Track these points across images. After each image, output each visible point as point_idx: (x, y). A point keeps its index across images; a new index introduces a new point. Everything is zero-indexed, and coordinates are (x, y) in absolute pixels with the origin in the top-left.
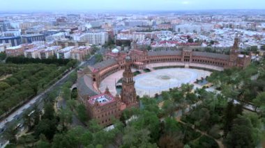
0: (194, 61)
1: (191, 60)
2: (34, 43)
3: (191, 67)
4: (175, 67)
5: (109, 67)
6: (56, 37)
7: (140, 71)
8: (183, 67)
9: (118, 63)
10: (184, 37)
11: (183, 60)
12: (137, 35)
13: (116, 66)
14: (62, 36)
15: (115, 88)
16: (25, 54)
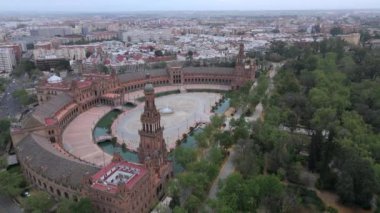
1: (182, 81)
5: (61, 110)
7: (120, 107)
8: (178, 92)
9: (75, 101)
10: (145, 49)
11: (171, 81)
12: (72, 50)
13: (73, 106)
15: (96, 146)
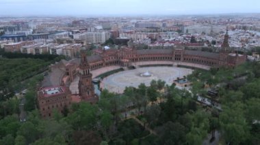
0: (185, 60)
1: (182, 59)
2: (36, 40)
3: (179, 66)
4: (162, 65)
6: (58, 36)
7: (124, 68)
8: (171, 65)
9: (103, 60)
10: (189, 37)
11: (173, 58)
13: (101, 62)
14: (65, 35)
16: (22, 50)
